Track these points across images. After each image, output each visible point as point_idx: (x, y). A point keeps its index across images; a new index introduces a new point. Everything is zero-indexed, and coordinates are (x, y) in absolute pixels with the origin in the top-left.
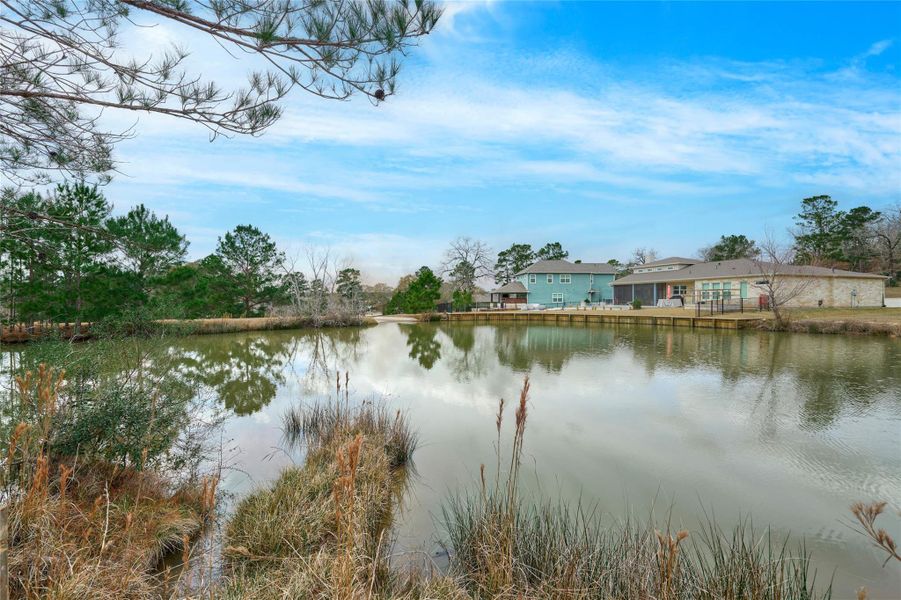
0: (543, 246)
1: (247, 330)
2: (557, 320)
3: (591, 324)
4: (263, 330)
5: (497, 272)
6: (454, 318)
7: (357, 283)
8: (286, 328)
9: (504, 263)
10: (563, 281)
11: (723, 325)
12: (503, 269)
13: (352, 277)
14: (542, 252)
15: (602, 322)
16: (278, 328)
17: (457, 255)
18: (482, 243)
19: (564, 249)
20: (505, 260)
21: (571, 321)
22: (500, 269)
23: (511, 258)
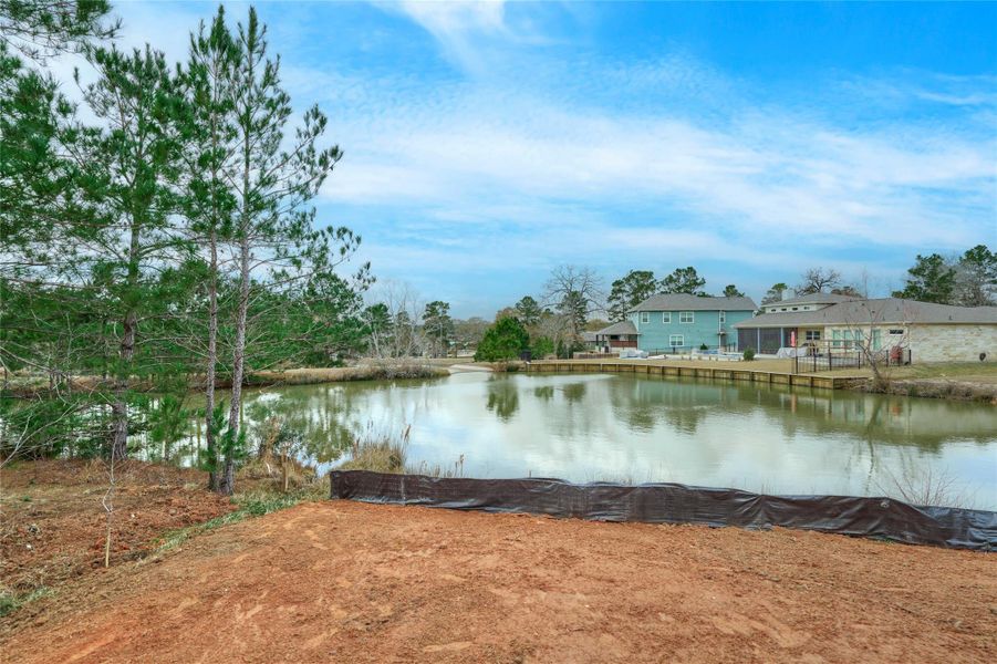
0: (671, 272)
1: (328, 382)
2: (648, 372)
3: (684, 378)
4: (342, 381)
5: (609, 306)
6: (533, 368)
7: (447, 317)
8: (361, 379)
9: (620, 295)
10: (683, 320)
11: (820, 383)
12: (618, 302)
13: (440, 311)
14: (670, 279)
15: (696, 376)
16: (354, 379)
17: (560, 287)
18: (590, 271)
19: (699, 275)
20: (620, 291)
21: (663, 373)
22: (614, 302)
23: (627, 288)
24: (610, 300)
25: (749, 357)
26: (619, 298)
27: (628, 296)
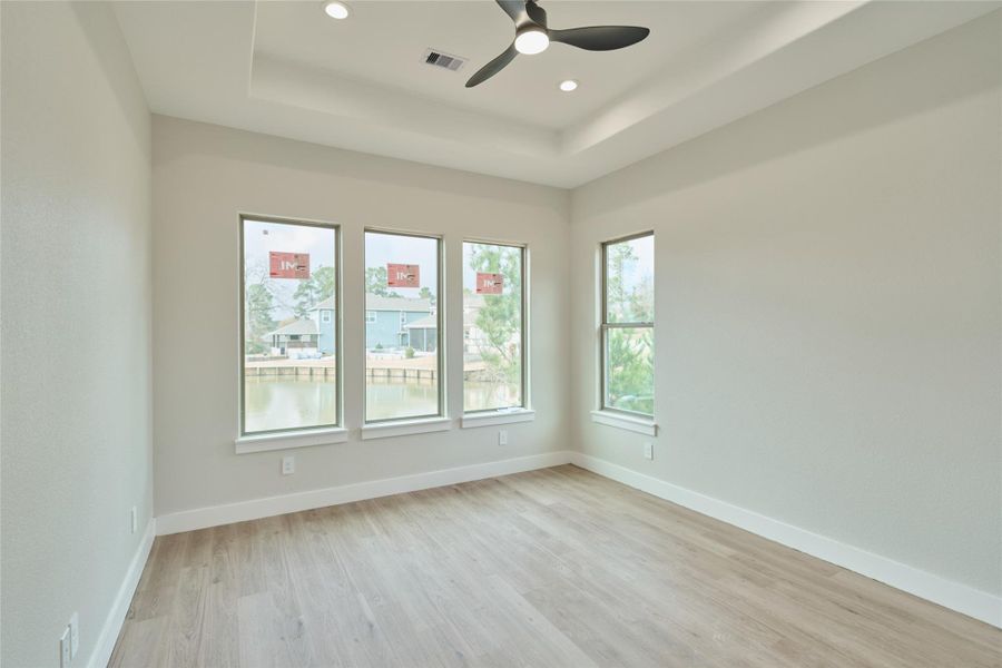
5: (295, 303)
10: (367, 319)
23: (316, 284)
24: (296, 296)
25: (411, 355)
26: (307, 295)
27: (318, 292)
